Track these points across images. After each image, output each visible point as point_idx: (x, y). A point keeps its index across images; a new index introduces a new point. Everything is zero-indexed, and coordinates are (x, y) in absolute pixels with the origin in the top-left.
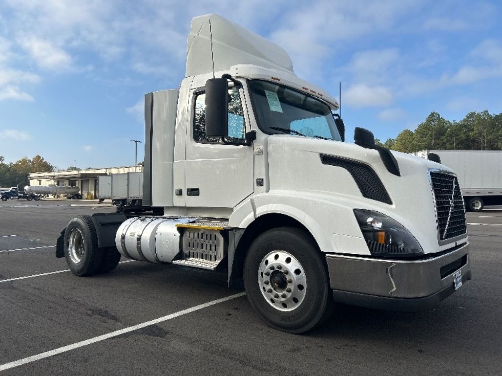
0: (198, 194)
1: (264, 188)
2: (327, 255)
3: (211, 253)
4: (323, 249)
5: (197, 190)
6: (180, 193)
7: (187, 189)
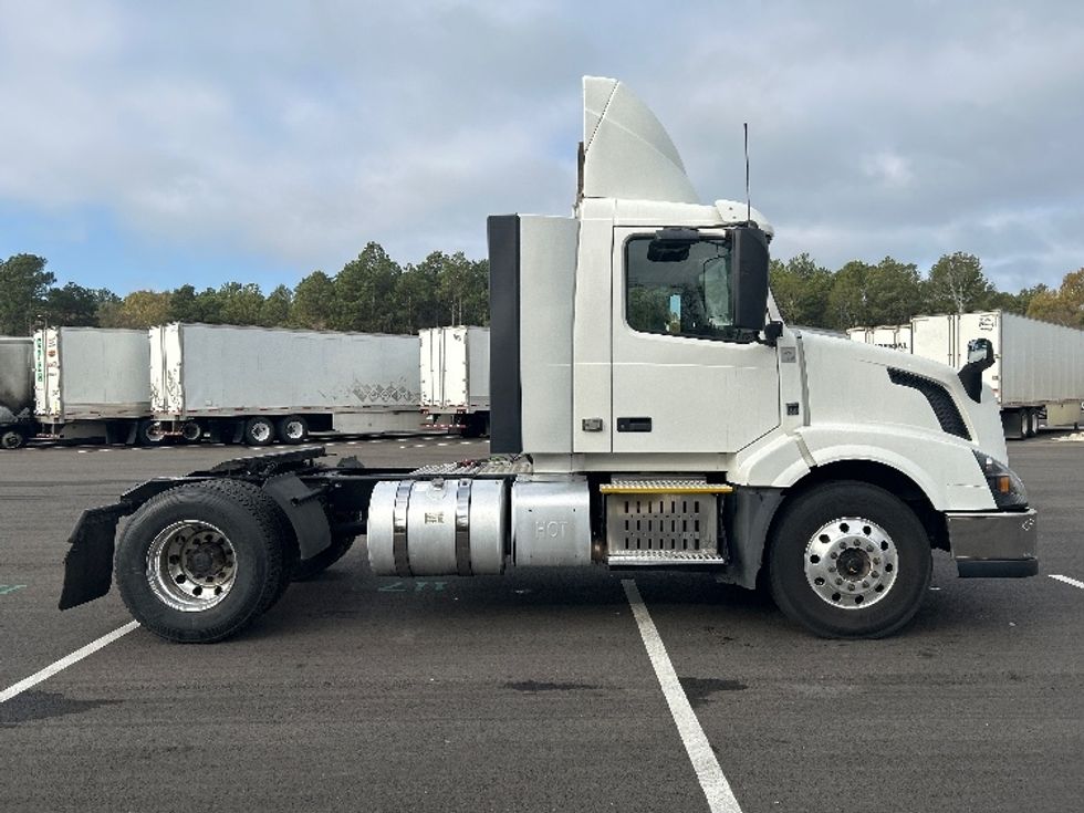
0: (649, 430)
1: (800, 418)
2: (949, 514)
3: (686, 535)
4: (938, 507)
5: (648, 421)
6: (594, 427)
7: (619, 420)
